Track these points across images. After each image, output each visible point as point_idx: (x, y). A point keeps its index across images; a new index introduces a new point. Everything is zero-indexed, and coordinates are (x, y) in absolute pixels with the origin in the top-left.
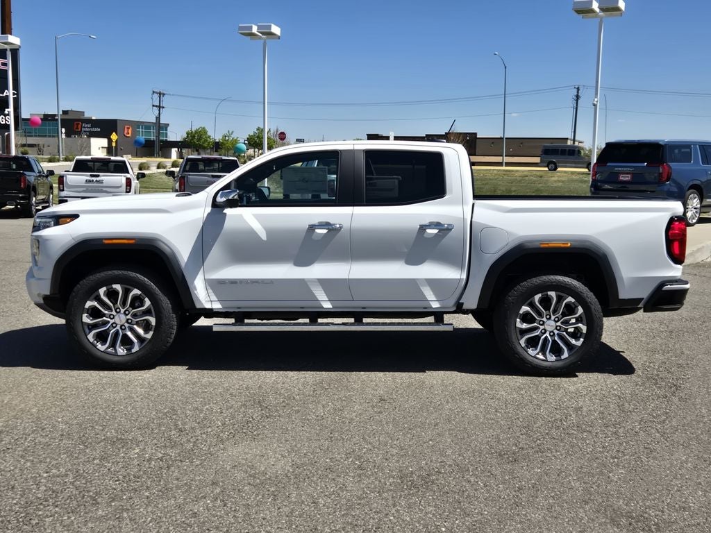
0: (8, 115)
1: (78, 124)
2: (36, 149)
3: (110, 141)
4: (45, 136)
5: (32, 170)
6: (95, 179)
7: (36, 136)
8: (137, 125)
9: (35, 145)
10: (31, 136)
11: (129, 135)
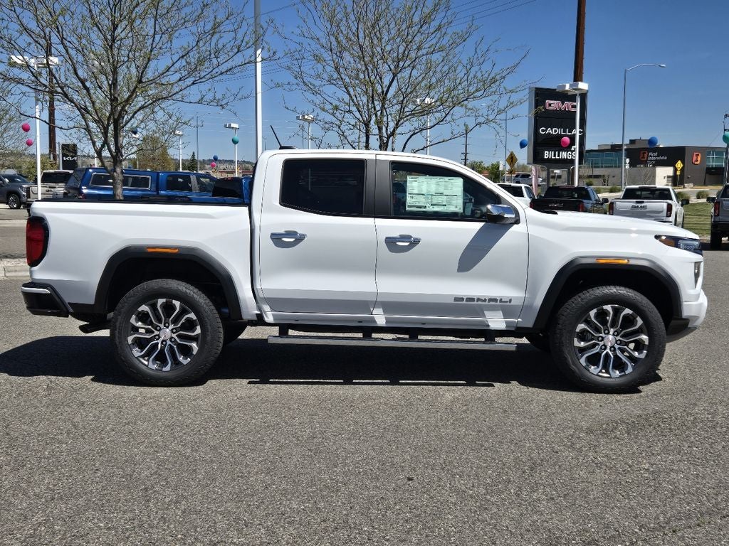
0: (574, 151)
1: (644, 153)
2: (601, 180)
3: (676, 170)
4: (611, 167)
5: (590, 199)
6: (639, 205)
7: (602, 167)
8: (707, 151)
9: (600, 176)
10: (598, 167)
11: (698, 163)
